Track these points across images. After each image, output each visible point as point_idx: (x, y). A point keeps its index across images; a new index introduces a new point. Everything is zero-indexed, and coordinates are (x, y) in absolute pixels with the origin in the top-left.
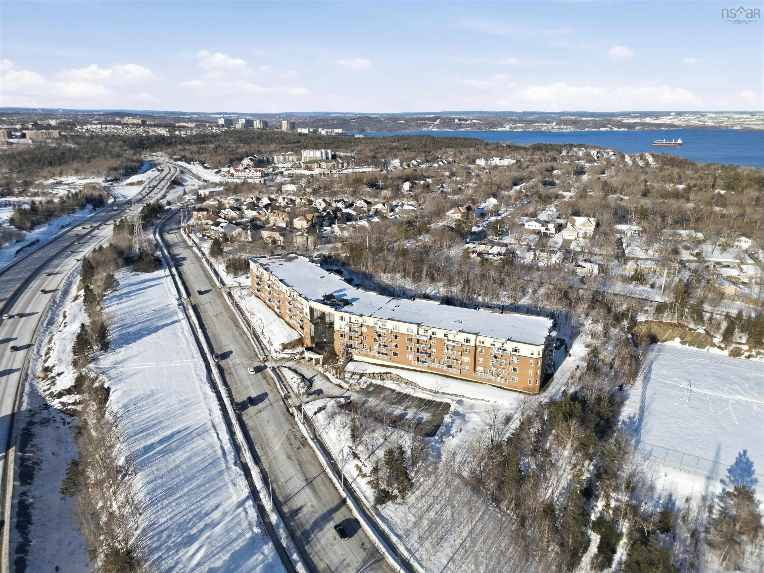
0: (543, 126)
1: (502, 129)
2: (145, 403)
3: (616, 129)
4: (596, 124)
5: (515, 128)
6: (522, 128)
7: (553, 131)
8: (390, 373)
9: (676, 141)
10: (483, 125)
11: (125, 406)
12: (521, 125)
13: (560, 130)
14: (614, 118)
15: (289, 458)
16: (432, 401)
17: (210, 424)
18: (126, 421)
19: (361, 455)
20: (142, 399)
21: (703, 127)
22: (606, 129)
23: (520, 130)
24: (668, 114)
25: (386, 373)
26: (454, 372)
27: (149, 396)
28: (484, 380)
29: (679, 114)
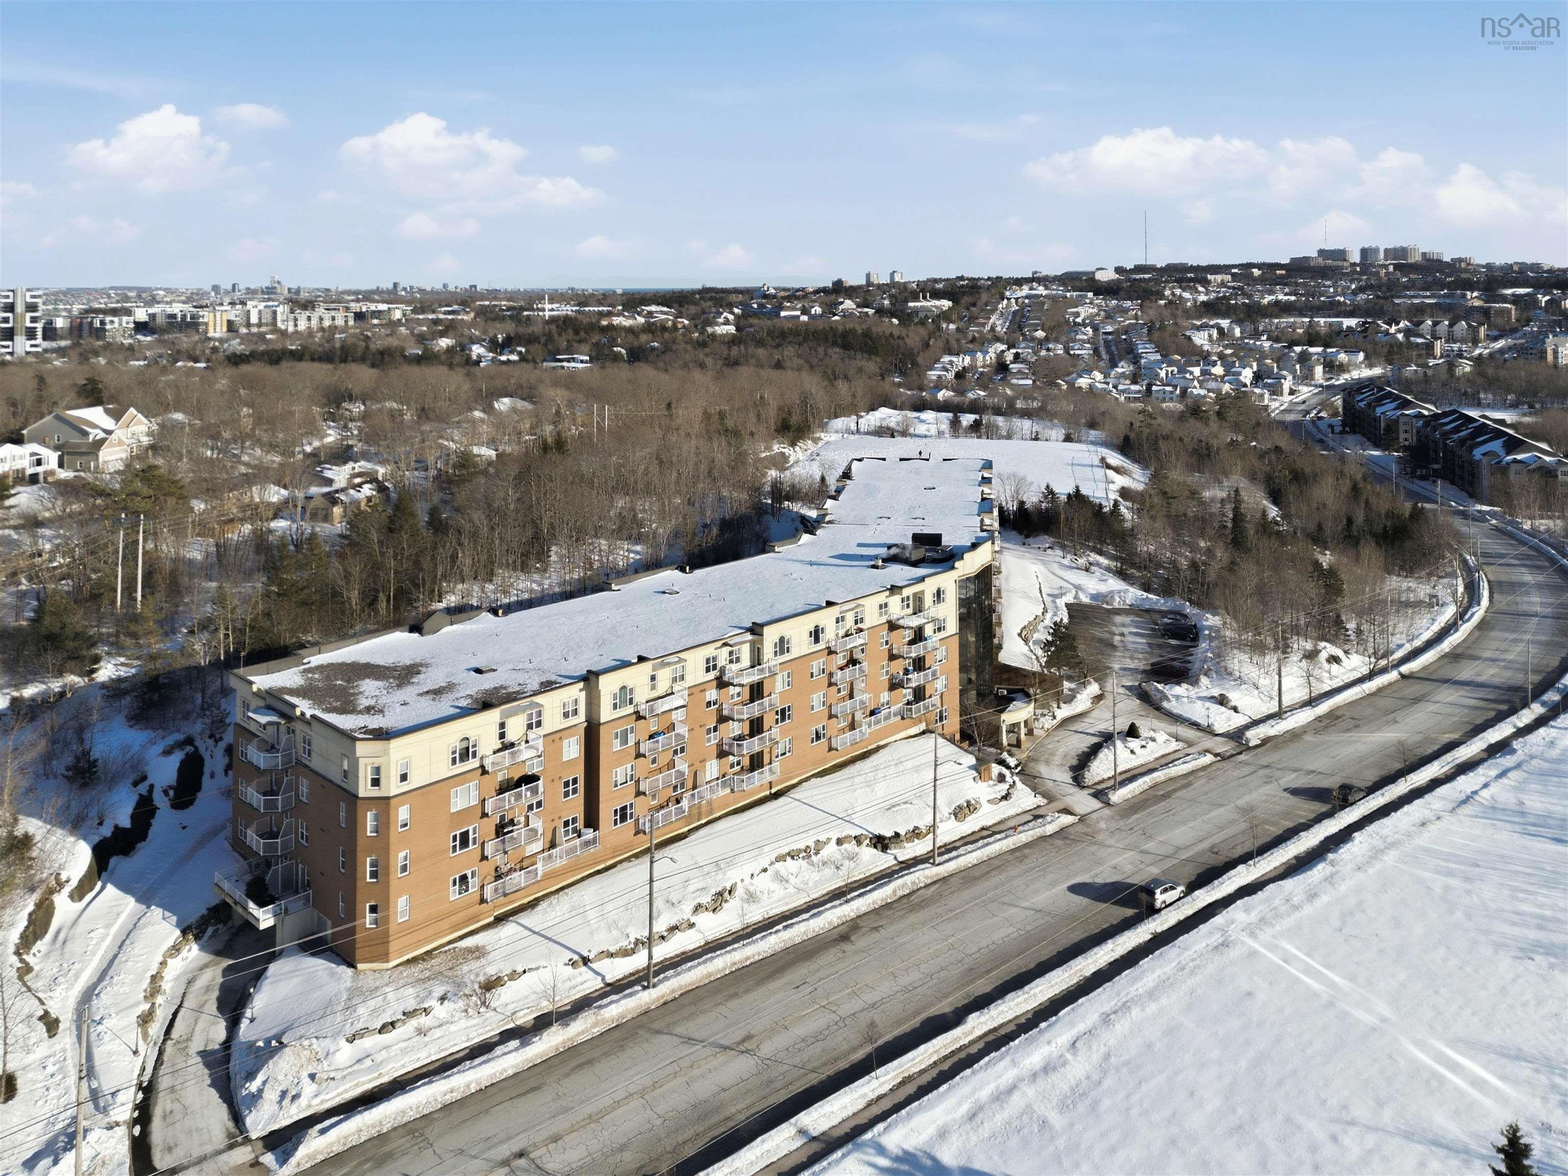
17: (1467, 809)
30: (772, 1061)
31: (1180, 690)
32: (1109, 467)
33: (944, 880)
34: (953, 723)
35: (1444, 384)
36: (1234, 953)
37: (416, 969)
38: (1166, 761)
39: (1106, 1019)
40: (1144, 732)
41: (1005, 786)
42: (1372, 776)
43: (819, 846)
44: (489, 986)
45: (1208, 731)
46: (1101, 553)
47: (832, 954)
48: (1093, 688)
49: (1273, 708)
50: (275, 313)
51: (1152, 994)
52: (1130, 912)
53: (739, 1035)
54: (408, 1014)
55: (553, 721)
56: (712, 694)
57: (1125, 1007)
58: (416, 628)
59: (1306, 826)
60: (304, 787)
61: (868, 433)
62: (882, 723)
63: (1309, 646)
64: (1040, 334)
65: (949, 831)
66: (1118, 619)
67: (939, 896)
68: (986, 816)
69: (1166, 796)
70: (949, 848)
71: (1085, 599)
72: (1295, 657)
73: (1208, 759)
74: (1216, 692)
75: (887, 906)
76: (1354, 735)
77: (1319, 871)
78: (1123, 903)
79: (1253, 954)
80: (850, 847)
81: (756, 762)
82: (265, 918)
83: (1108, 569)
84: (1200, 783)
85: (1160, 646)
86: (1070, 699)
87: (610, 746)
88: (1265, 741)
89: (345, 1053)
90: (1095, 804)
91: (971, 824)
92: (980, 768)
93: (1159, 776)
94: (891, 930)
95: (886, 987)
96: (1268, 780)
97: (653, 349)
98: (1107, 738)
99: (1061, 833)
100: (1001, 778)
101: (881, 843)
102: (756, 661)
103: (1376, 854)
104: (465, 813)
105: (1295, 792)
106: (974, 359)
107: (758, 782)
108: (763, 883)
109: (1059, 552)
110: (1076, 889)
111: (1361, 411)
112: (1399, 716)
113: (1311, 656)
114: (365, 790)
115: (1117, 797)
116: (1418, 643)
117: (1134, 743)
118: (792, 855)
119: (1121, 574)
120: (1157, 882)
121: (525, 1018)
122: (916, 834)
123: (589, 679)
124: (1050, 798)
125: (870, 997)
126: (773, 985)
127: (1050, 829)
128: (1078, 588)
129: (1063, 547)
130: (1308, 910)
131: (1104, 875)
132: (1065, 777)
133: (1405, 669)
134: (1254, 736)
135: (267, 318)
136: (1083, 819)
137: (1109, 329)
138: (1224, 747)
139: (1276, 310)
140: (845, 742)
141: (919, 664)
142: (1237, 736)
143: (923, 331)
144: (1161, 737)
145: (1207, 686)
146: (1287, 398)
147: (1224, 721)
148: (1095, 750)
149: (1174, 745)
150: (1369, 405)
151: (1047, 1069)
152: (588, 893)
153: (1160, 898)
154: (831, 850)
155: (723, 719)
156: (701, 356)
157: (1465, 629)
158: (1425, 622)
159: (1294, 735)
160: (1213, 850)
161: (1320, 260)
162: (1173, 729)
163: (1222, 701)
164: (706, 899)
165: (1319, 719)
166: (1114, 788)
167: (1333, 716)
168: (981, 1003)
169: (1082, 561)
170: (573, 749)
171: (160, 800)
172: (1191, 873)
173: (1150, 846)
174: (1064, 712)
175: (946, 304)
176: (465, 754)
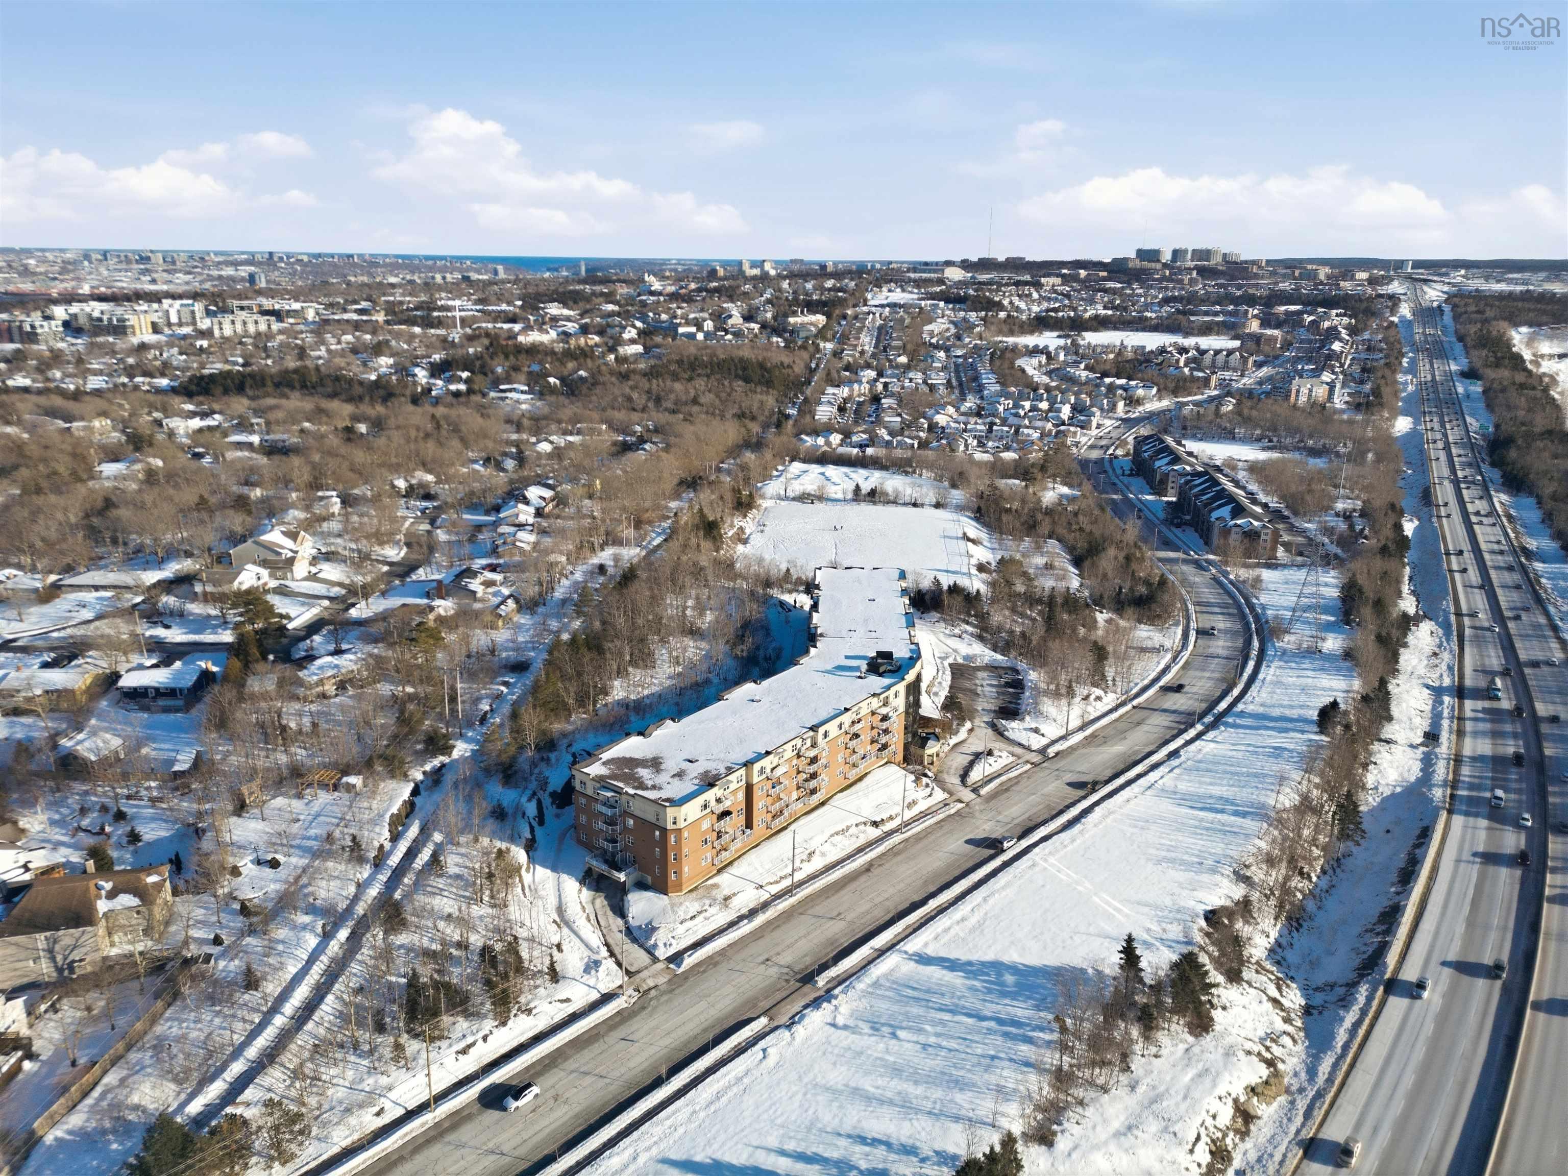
2: (1186, 857)
11: (1214, 871)
17: (1149, 792)
18: (1231, 853)
20: (1183, 862)
27: (1172, 861)
30: (852, 922)
31: (1014, 724)
32: (969, 540)
33: (906, 840)
34: (900, 757)
35: (1210, 422)
36: (1037, 869)
37: (694, 894)
38: (1007, 769)
39: (985, 899)
40: (996, 753)
41: (928, 790)
42: (1108, 773)
43: (848, 828)
44: (727, 899)
45: (1028, 749)
46: (968, 623)
47: (863, 879)
48: (968, 725)
49: (1063, 732)
50: (193, 312)
51: (1003, 888)
52: (992, 852)
53: (835, 913)
54: (700, 913)
55: (733, 786)
56: (795, 762)
57: (993, 894)
58: (641, 734)
59: (1073, 804)
60: (631, 822)
61: (794, 499)
62: (868, 761)
63: (1085, 692)
64: (903, 359)
65: (908, 815)
66: (980, 674)
67: (906, 847)
68: (922, 806)
69: (1007, 790)
70: (907, 824)
71: (960, 661)
72: (1077, 699)
73: (1029, 766)
74: (1033, 725)
75: (883, 854)
76: (1104, 749)
77: (1078, 827)
78: (988, 847)
79: (1045, 869)
80: (862, 827)
81: (813, 792)
82: (622, 877)
83: (972, 635)
84: (1024, 782)
85: (1003, 694)
86: (957, 732)
87: (757, 793)
88: (1057, 754)
89: (681, 929)
90: (973, 796)
91: (915, 810)
92: (917, 780)
93: (1004, 778)
94: (887, 866)
95: (892, 891)
96: (1058, 777)
97: (581, 378)
98: (977, 756)
99: (958, 813)
100: (927, 785)
101: (875, 824)
102: (814, 745)
103: (1105, 817)
104: (706, 832)
105: (1069, 784)
106: (852, 390)
107: (815, 799)
108: (827, 847)
109: (943, 625)
110: (968, 842)
111: (1144, 460)
112: (1127, 734)
113: (1086, 698)
114: (670, 826)
115: (983, 792)
116: (1146, 682)
117: (991, 760)
118: (837, 833)
119: (980, 638)
120: (1005, 838)
121: (744, 911)
122: (891, 818)
123: (748, 764)
124: (951, 794)
125: (886, 895)
126: (843, 892)
127: (952, 811)
128: (955, 651)
129: (945, 620)
130: (1070, 848)
131: (980, 835)
132: (957, 781)
133: (1135, 702)
134: (1051, 751)
135: (186, 318)
136: (967, 805)
137: (959, 352)
138: (1036, 758)
139: (1095, 324)
140: (853, 774)
141: (886, 731)
142: (1043, 751)
143: (805, 355)
144: (1004, 754)
145: (1029, 722)
146: (1094, 432)
147: (1036, 742)
148: (971, 764)
149: (1011, 759)
150: (1151, 457)
151: (963, 919)
152: (752, 856)
153: (1006, 845)
154: (853, 830)
155: (799, 772)
156: (627, 390)
157: (1175, 669)
158: (1152, 665)
159: (1072, 749)
160: (1029, 819)
161: (1138, 262)
162: (1011, 748)
163: (1036, 731)
164: (805, 857)
165: (1086, 738)
166: (982, 786)
167: (1093, 736)
168: (933, 895)
169: (957, 631)
170: (741, 796)
171: (535, 824)
172: (1019, 831)
173: (999, 818)
174: (954, 740)
175: (820, 319)
176: (705, 807)
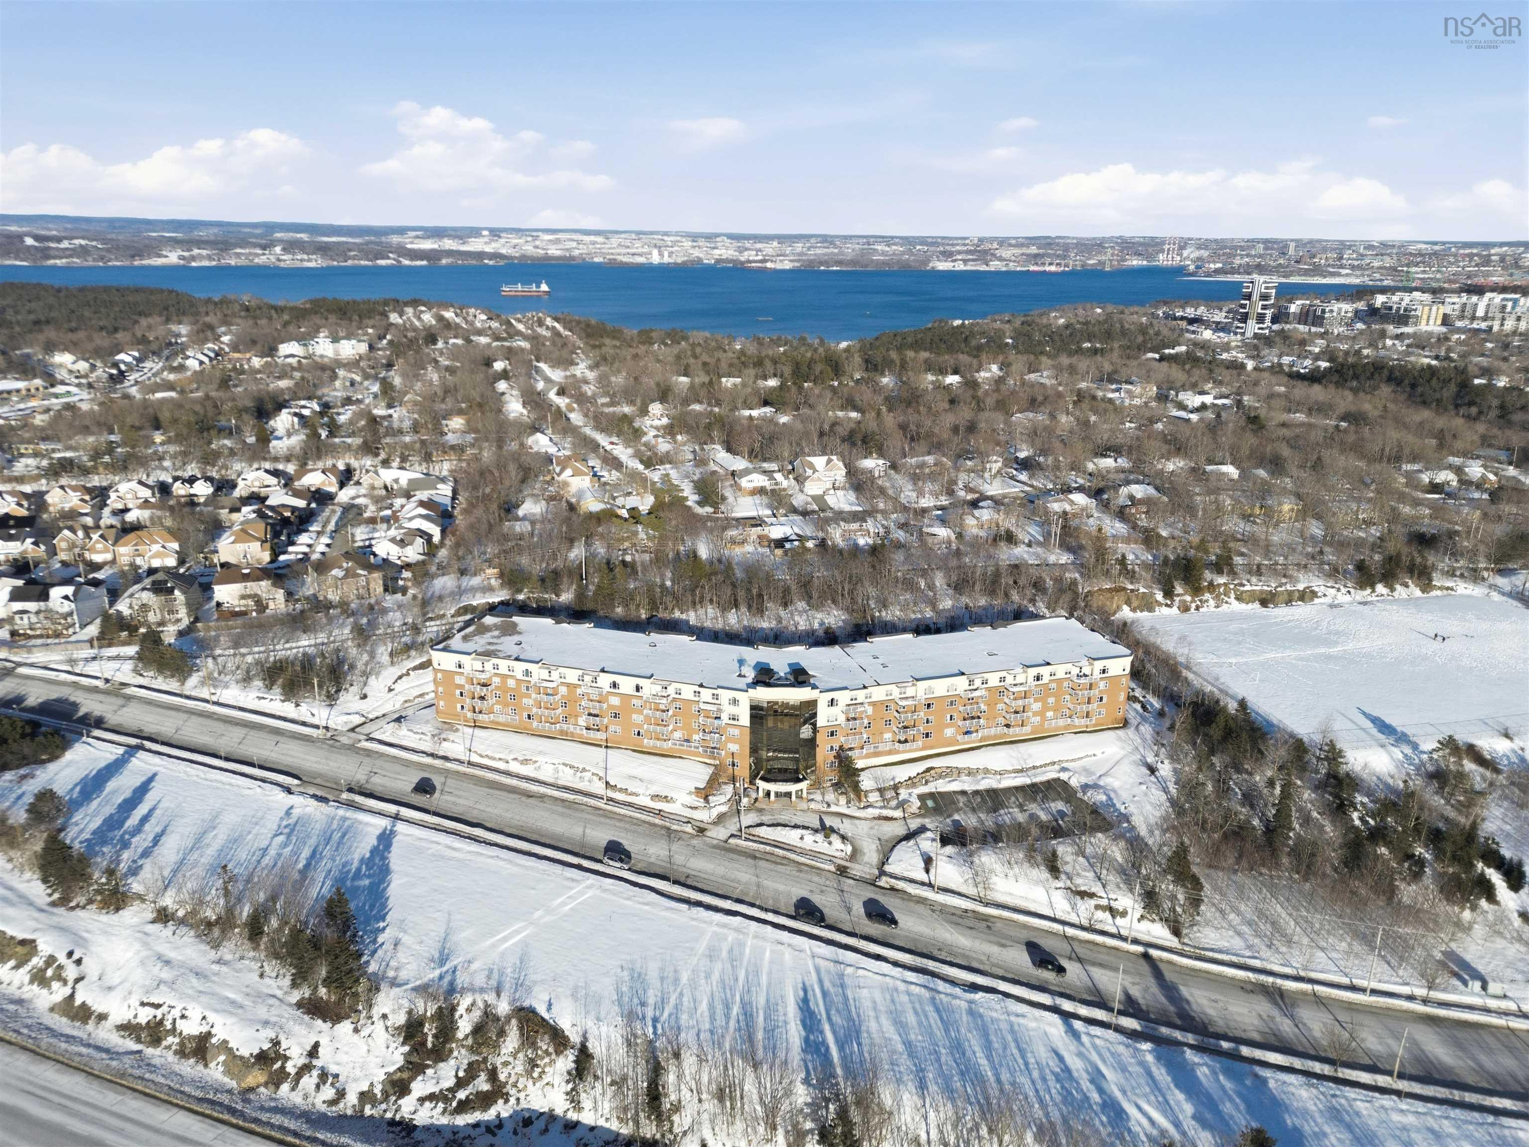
0: (257, 255)
1: (159, 262)
3: (406, 262)
4: (368, 252)
5: (193, 258)
6: (209, 258)
7: (282, 264)
8: (932, 768)
9: (538, 286)
10: (108, 250)
12: (204, 252)
13: (298, 264)
14: (383, 239)
15: (1004, 946)
16: (1033, 785)
19: (1093, 890)
21: (547, 258)
22: (389, 262)
23: (206, 263)
24: (475, 232)
25: (928, 770)
26: (1016, 732)
28: (1060, 728)
29: (495, 233)
33: (599, 809)
34: (742, 771)
41: (702, 805)
43: (584, 770)
67: (583, 810)
104: (459, 685)
118: (570, 766)
176: (460, 666)
